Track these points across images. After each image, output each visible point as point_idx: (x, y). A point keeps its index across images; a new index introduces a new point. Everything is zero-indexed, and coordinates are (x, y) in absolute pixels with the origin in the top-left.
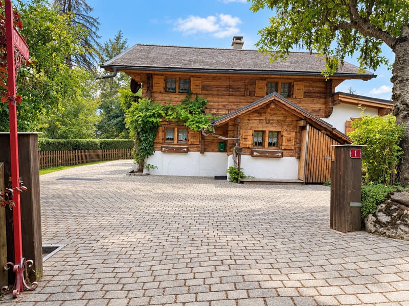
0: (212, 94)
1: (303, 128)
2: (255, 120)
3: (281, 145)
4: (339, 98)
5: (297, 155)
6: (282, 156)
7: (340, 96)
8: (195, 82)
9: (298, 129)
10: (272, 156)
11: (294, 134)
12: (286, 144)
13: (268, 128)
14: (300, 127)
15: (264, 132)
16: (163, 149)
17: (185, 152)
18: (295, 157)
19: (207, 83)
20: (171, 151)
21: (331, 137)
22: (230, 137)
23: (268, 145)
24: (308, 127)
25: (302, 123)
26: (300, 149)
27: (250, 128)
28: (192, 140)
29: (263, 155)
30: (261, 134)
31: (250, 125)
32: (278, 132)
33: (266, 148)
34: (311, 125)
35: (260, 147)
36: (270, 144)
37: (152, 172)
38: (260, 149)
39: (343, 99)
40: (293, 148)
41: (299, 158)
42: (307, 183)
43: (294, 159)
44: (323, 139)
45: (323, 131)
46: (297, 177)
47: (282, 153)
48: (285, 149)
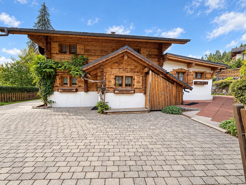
0: (91, 55)
1: (147, 73)
2: (116, 68)
3: (134, 85)
4: (167, 57)
5: (144, 91)
6: (134, 93)
7: (168, 55)
8: (79, 47)
9: (144, 75)
10: (128, 92)
11: (141, 78)
12: (137, 85)
13: (125, 74)
14: (145, 72)
15: (122, 77)
16: (59, 90)
17: (74, 92)
18: (142, 93)
19: (88, 48)
20: (65, 91)
21: (165, 79)
22: (99, 80)
23: (125, 86)
24: (150, 71)
25: (146, 70)
26: (146, 88)
27: (112, 74)
28: (79, 84)
29: (122, 92)
30: (120, 78)
31: (112, 72)
32: (132, 77)
33: (124, 88)
34: (152, 71)
35: (120, 87)
36: (126, 85)
37: (53, 105)
38: (120, 88)
39: (169, 57)
40: (141, 88)
41: (145, 93)
42: (151, 111)
43: (142, 94)
44: (160, 80)
45: (161, 75)
46: (144, 107)
47: (134, 91)
48: (136, 88)
